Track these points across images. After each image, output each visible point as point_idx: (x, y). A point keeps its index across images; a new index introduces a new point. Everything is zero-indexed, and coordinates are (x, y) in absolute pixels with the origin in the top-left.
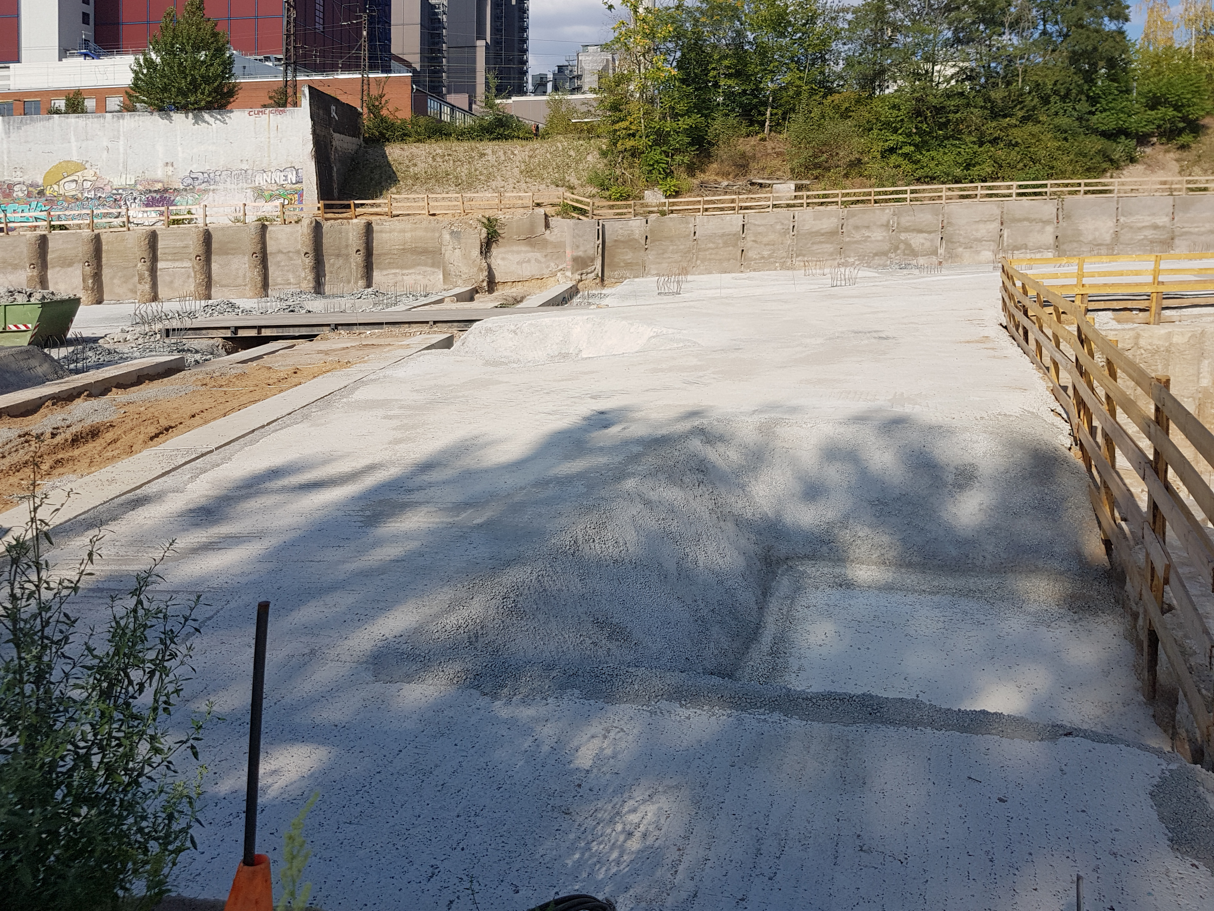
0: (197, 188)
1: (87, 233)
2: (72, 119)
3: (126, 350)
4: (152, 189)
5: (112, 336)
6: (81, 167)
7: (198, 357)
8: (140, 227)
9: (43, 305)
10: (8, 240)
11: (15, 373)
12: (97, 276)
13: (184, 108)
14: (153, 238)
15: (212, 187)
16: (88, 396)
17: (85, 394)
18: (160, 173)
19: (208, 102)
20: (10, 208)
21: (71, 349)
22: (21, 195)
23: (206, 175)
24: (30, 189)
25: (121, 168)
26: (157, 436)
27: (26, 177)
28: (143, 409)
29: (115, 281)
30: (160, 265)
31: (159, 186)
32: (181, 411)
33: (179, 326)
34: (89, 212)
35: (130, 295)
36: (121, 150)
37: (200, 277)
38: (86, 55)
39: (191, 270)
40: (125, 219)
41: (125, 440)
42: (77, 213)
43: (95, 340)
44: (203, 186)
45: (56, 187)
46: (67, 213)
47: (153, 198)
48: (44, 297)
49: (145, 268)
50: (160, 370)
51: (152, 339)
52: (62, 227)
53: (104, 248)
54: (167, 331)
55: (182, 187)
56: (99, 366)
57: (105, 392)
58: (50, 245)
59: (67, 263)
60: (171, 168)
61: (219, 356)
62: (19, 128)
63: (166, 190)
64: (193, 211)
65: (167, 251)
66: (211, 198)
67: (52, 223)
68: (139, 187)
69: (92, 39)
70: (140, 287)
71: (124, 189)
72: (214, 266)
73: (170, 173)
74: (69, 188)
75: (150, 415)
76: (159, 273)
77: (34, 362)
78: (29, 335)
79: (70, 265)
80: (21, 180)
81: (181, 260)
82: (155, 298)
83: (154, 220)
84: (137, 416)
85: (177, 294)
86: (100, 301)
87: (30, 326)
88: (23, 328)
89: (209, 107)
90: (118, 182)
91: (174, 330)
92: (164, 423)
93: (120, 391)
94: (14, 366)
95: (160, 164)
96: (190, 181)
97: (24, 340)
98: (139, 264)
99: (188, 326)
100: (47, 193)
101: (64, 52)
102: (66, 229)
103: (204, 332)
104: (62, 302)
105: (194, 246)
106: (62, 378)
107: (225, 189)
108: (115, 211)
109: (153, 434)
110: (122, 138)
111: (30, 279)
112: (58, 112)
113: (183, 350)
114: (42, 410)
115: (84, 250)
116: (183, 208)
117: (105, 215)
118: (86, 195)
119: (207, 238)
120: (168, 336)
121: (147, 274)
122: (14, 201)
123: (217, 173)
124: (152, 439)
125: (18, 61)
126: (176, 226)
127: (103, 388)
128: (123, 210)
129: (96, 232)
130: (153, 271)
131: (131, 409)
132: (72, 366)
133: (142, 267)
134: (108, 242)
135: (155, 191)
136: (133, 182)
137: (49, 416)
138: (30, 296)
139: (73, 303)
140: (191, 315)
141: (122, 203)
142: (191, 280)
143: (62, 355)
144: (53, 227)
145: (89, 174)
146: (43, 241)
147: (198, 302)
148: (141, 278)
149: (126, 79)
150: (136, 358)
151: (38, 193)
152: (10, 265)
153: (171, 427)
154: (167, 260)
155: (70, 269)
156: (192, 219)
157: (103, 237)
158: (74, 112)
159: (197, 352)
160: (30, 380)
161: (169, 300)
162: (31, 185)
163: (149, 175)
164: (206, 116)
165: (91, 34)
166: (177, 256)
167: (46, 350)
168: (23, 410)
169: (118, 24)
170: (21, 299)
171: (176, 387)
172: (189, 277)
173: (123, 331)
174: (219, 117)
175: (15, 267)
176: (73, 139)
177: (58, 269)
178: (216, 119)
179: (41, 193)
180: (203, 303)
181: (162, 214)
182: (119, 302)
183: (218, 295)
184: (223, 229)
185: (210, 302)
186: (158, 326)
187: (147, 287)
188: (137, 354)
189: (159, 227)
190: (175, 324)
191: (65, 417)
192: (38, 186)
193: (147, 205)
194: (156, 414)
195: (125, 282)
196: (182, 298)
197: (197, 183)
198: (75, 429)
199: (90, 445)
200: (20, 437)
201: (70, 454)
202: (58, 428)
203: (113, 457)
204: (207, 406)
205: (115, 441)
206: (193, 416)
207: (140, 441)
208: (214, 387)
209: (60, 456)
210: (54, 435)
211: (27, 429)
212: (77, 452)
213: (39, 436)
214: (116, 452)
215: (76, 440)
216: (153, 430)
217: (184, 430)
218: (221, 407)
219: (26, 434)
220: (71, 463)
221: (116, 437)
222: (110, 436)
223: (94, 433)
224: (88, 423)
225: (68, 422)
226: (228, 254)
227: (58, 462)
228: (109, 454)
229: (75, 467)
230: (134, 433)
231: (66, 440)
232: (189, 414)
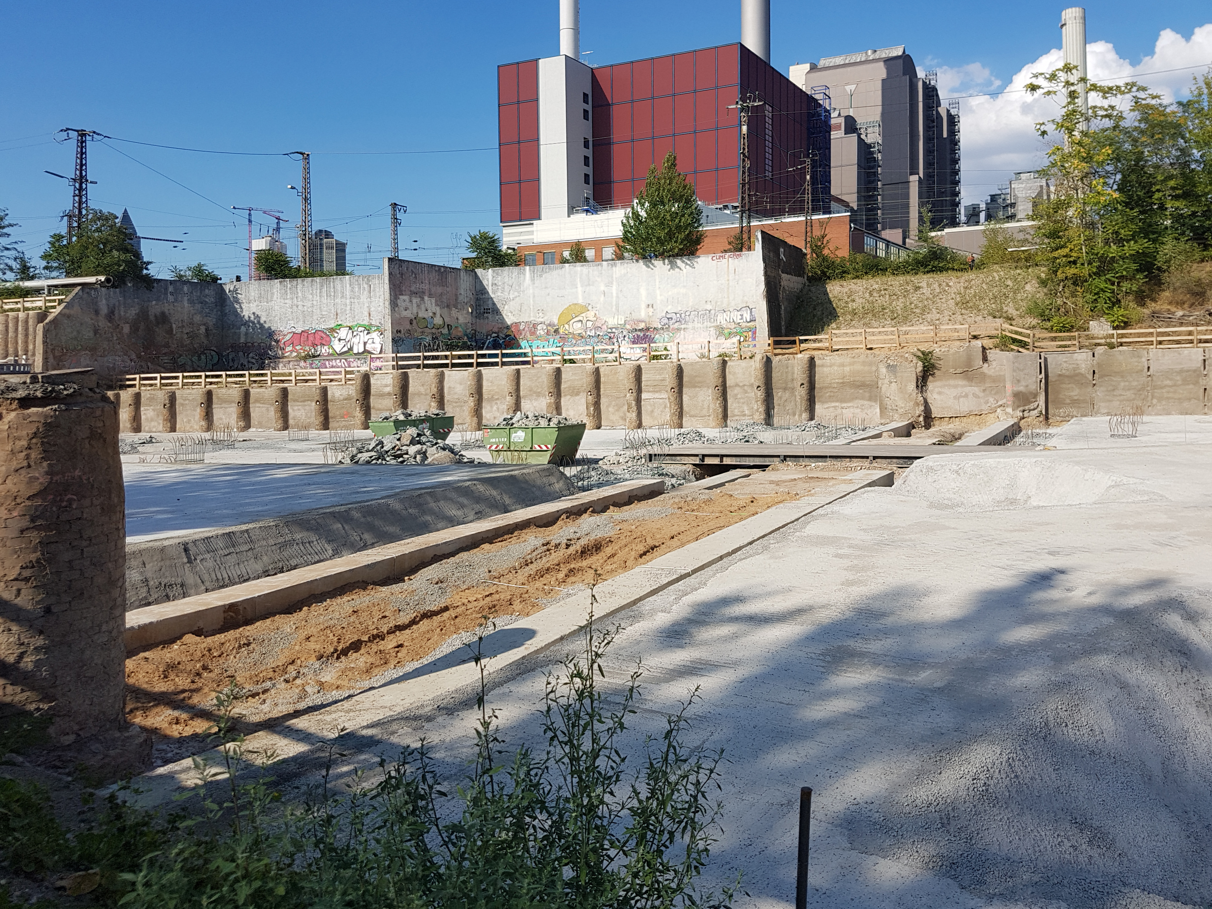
0: (671, 327)
1: (589, 366)
2: (579, 267)
3: (619, 472)
4: (638, 328)
5: (609, 459)
6: (585, 309)
7: (674, 481)
8: (628, 362)
9: (559, 428)
10: (533, 371)
11: (540, 488)
12: (597, 404)
13: (661, 255)
14: (638, 370)
15: (683, 326)
16: (593, 512)
17: (591, 509)
18: (643, 314)
19: (681, 249)
20: (535, 344)
21: (579, 468)
22: (542, 333)
23: (678, 315)
24: (549, 328)
25: (614, 309)
26: (645, 554)
27: (546, 318)
28: (633, 527)
29: (610, 409)
30: (644, 396)
31: (642, 326)
32: (663, 532)
33: (659, 452)
34: (591, 348)
35: (621, 422)
36: (614, 295)
37: (675, 407)
38: (587, 211)
39: (667, 401)
40: (617, 355)
41: (621, 555)
42: (582, 349)
43: (596, 461)
44: (676, 325)
45: (567, 326)
46: (575, 349)
47: (638, 336)
48: (559, 422)
49: (632, 398)
50: (646, 492)
51: (639, 463)
52: (572, 361)
53: (602, 379)
54: (650, 455)
55: (660, 326)
56: (600, 485)
57: (604, 510)
58: (563, 376)
59: (575, 392)
60: (651, 309)
61: (690, 481)
62: (541, 276)
63: (648, 329)
64: (669, 348)
65: (649, 383)
66: (682, 336)
67: (565, 357)
68: (628, 327)
69: (591, 197)
70: (628, 414)
71: (616, 328)
72: (685, 398)
73: (651, 314)
74: (576, 328)
75: (639, 533)
76: (643, 403)
77: (553, 479)
78: (549, 454)
79: (577, 394)
80: (542, 320)
81: (660, 391)
82: (640, 426)
83: (639, 356)
84: (629, 534)
85: (656, 422)
86: (599, 427)
87: (549, 446)
88: (545, 448)
89: (680, 254)
90: (612, 321)
91: (655, 455)
92: (651, 542)
93: (616, 509)
94: (538, 482)
95: (643, 306)
96: (666, 321)
97: (544, 459)
98: (628, 395)
99: (667, 453)
100: (561, 331)
101: (572, 210)
102: (574, 362)
103: (678, 458)
104: (573, 426)
105: (670, 380)
106: (573, 494)
107: (694, 328)
108: (609, 348)
109: (642, 552)
110: (615, 283)
111: (549, 405)
112: (565, 261)
113: (662, 474)
114: (558, 523)
115: (587, 381)
116: (661, 345)
117: (603, 351)
118: (588, 333)
119: (680, 372)
120: (651, 461)
121: (634, 403)
122: (538, 338)
123: (687, 314)
124: (641, 556)
125: (539, 218)
126: (655, 361)
127: (603, 505)
128: (616, 347)
129: (596, 365)
130: (638, 400)
131: (624, 526)
132: (580, 484)
133: (630, 397)
134: (605, 375)
135: (640, 330)
136: (623, 322)
137: (564, 528)
138: (549, 420)
139: (580, 429)
140: (668, 442)
141: (615, 340)
142: (668, 410)
143: (572, 474)
144: (565, 361)
145: (591, 315)
146: (558, 372)
147: (673, 430)
148: (629, 407)
149: (617, 232)
150: (627, 480)
151: (555, 332)
152: (535, 393)
153: (656, 547)
154: (649, 392)
155: (577, 397)
156: (667, 355)
157: (602, 370)
158: (580, 261)
159: (673, 476)
160: (550, 494)
161: (650, 428)
162: (550, 325)
163: (635, 316)
164: (679, 262)
165: (591, 192)
166: (656, 388)
167: (561, 468)
168: (545, 521)
169: (610, 182)
170: (543, 423)
171: (659, 509)
172: (665, 407)
173: (617, 454)
174: (689, 262)
175: (539, 395)
176: (579, 285)
177: (569, 397)
178: (687, 264)
179: (556, 331)
180: (677, 431)
181: (645, 350)
182: (613, 428)
183: (689, 424)
184: (692, 364)
185: (682, 430)
186: (643, 451)
187: (634, 415)
188: (627, 476)
189: (643, 362)
190: (656, 450)
191: (576, 530)
192: (554, 326)
193: (634, 343)
194: (644, 533)
195: (618, 410)
196: (661, 427)
197: (671, 322)
198: (583, 542)
199: (595, 558)
200: (543, 545)
201: (580, 564)
202: (570, 540)
203: (612, 571)
204: (683, 529)
205: (613, 556)
206: (673, 538)
207: (632, 558)
208: (688, 510)
209: (572, 566)
210: (568, 546)
211: (548, 539)
212: (584, 563)
213: (557, 546)
214: (615, 566)
215: (585, 552)
216: (641, 548)
217: (666, 550)
218: (694, 531)
219: (548, 543)
220: (580, 573)
221: (613, 552)
222: (609, 550)
223: (597, 547)
224: (593, 537)
225: (578, 535)
226: (696, 387)
227: (571, 571)
228: (609, 568)
229: (584, 577)
230: (627, 549)
231: (577, 552)
232: (669, 535)
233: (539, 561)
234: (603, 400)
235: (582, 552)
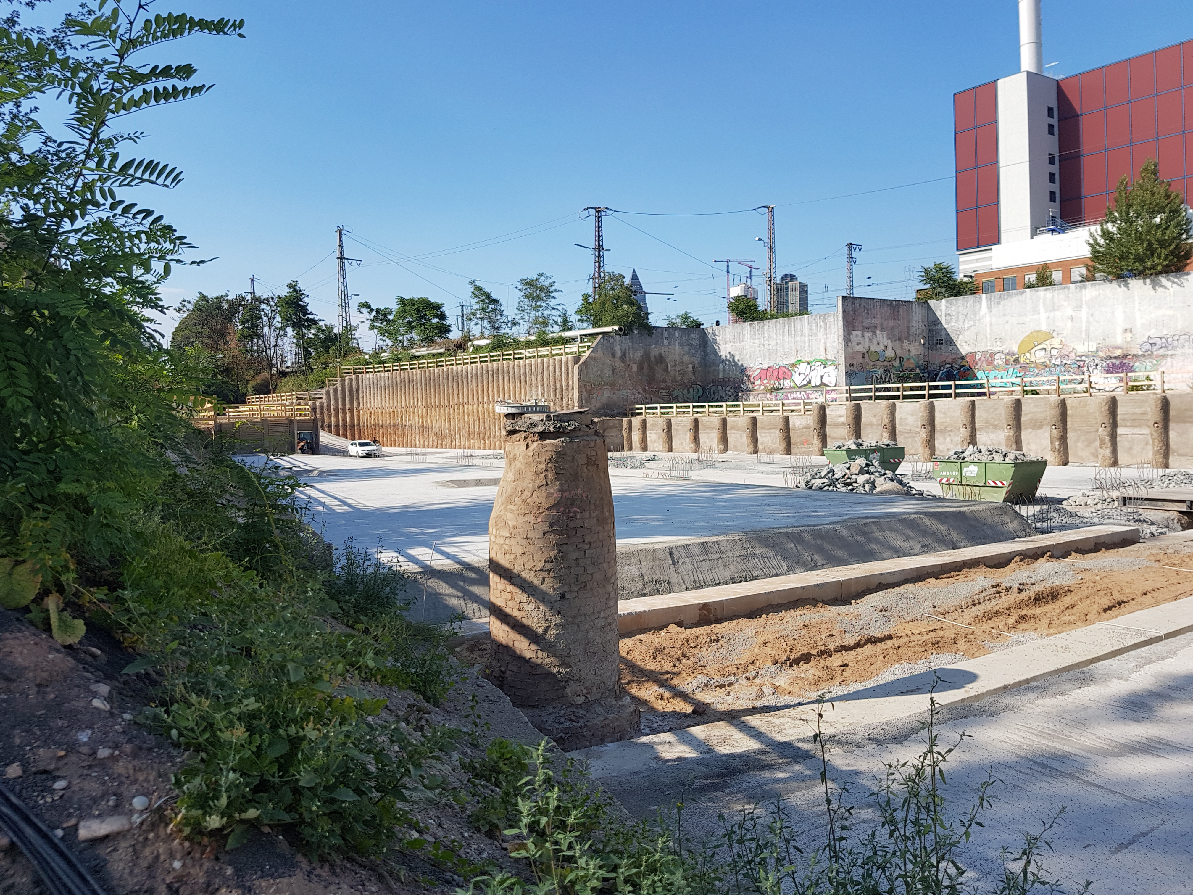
0: (1155, 353)
1: (1054, 398)
2: (1042, 293)
3: (1086, 515)
4: (1113, 355)
5: (1074, 499)
6: (1050, 336)
7: (1153, 528)
8: (1101, 393)
9: (1016, 465)
10: (990, 403)
11: (991, 527)
12: (1063, 439)
13: (1141, 274)
14: (1113, 404)
15: (1170, 353)
16: (1051, 557)
17: (1048, 554)
18: (1119, 340)
19: (1167, 266)
20: (992, 374)
21: (1038, 508)
22: (1000, 362)
23: (1164, 340)
24: (1008, 357)
25: (1083, 335)
26: (1110, 608)
27: (1004, 347)
28: (1098, 578)
29: (1079, 444)
30: (1120, 431)
31: (1118, 353)
32: (1133, 586)
33: (1136, 495)
34: (1056, 378)
35: (1091, 459)
36: (1084, 320)
37: (1158, 445)
38: (1053, 231)
39: (1149, 437)
40: (1087, 385)
41: (1082, 607)
42: (1045, 379)
43: (1060, 501)
44: (1161, 352)
45: (1028, 355)
46: (1037, 379)
47: (1113, 364)
48: (1017, 458)
49: (1105, 433)
50: (1116, 540)
51: (1110, 506)
52: (1035, 393)
53: (1069, 412)
54: (1125, 498)
55: (1140, 353)
56: (1062, 528)
57: (1065, 555)
58: (1023, 408)
59: (1037, 425)
60: (1130, 335)
61: (1174, 530)
62: (999, 303)
63: (1125, 356)
64: (1152, 378)
65: (1126, 417)
66: (1169, 364)
67: (1025, 388)
68: (1101, 354)
69: (1058, 215)
70: (1101, 451)
71: (1086, 356)
72: (1172, 434)
73: (1129, 339)
74: (1039, 356)
75: (1104, 585)
76: (1118, 439)
77: (1007, 518)
78: (1004, 491)
79: (1040, 427)
80: (1000, 349)
81: (1140, 426)
82: (1114, 464)
83: (1114, 386)
84: (1092, 585)
85: (1134, 461)
86: (1065, 464)
87: (1005, 482)
88: (1000, 485)
89: (1166, 271)
90: (1081, 349)
91: (1130, 498)
92: (1118, 597)
93: (1079, 556)
94: (990, 521)
95: (1119, 331)
96: (1148, 347)
97: (999, 496)
98: (1100, 429)
99: (1145, 496)
100: (1022, 360)
101: (1035, 230)
102: (1037, 394)
103: (1160, 503)
104: (1032, 463)
105: (1153, 413)
106: (1029, 536)
107: (1183, 355)
108: (1079, 378)
109: (1106, 606)
110: (1084, 307)
111: (1007, 439)
112: (1031, 286)
113: (1140, 521)
114: (1011, 565)
115: (1051, 414)
116: (1142, 374)
117: (1070, 381)
118: (1053, 362)
119: (1165, 405)
120: (1125, 504)
121: (1107, 439)
122: (995, 368)
123: (1175, 338)
124: (1105, 610)
125: (998, 243)
126: (1134, 392)
127: (1064, 551)
128: (1086, 377)
129: (1062, 397)
130: (1113, 436)
131: (1088, 576)
132: (1039, 525)
133: (1103, 432)
134: (1072, 407)
135: (1115, 358)
136: (1094, 349)
137: (1017, 571)
138: (1005, 455)
139: (1042, 464)
140: (1148, 484)
141: (1085, 369)
142: (1150, 447)
143: (1030, 513)
144: (1026, 392)
145: (1056, 342)
146: (1018, 404)
147: (1155, 470)
148: (1102, 443)
149: (1083, 251)
150: (1095, 524)
151: (1014, 361)
152: (992, 425)
153: (1124, 602)
154: (1126, 426)
155: (1040, 431)
156: (1150, 386)
157: (1068, 402)
158: (1043, 285)
159: (1153, 524)
160: (1002, 534)
161: (1128, 466)
162: (1008, 354)
163: (1110, 342)
164: (1163, 280)
165: (1058, 210)
166: (1136, 422)
167: (1017, 508)
168: (996, 562)
169: (1080, 198)
170: (998, 458)
171: (1130, 560)
172: (1147, 444)
173: (1084, 495)
174: (1176, 280)
175: (996, 427)
176: (1042, 310)
177: (1030, 430)
178: (1174, 282)
179: (1017, 361)
180: (1161, 472)
181: (1121, 380)
182: (1082, 465)
183: (1177, 464)
184: (1180, 396)
185: (1168, 471)
186: (1115, 494)
187: (1108, 452)
188: (1096, 520)
189: (1119, 394)
190: (1131, 492)
191: (1031, 575)
192: (1014, 355)
193: (1108, 372)
194: (1110, 585)
195: (1087, 446)
196: (1140, 466)
197: (1155, 348)
198: (1038, 588)
199: (1050, 607)
200: (993, 587)
201: (1033, 612)
202: (1023, 585)
203: (1070, 623)
204: (1159, 585)
205: (1072, 606)
206: (1145, 594)
207: (1094, 612)
208: (1167, 564)
209: (1024, 612)
210: (1020, 591)
211: (998, 581)
212: (1038, 611)
213: (1008, 589)
214: (1072, 618)
215: (1038, 599)
216: (1106, 602)
217: (1136, 607)
218: (1173, 588)
219: (998, 585)
220: (1033, 620)
221: (1072, 602)
222: (1067, 600)
223: (1054, 595)
224: (1049, 584)
225: (1032, 580)
226: (1185, 422)
227: (1022, 617)
228: (1066, 619)
229: (1036, 626)
230: (1089, 601)
231: (1030, 598)
232: (1141, 591)
233: (986, 602)
234: (1071, 436)
235: (1036, 599)
